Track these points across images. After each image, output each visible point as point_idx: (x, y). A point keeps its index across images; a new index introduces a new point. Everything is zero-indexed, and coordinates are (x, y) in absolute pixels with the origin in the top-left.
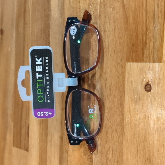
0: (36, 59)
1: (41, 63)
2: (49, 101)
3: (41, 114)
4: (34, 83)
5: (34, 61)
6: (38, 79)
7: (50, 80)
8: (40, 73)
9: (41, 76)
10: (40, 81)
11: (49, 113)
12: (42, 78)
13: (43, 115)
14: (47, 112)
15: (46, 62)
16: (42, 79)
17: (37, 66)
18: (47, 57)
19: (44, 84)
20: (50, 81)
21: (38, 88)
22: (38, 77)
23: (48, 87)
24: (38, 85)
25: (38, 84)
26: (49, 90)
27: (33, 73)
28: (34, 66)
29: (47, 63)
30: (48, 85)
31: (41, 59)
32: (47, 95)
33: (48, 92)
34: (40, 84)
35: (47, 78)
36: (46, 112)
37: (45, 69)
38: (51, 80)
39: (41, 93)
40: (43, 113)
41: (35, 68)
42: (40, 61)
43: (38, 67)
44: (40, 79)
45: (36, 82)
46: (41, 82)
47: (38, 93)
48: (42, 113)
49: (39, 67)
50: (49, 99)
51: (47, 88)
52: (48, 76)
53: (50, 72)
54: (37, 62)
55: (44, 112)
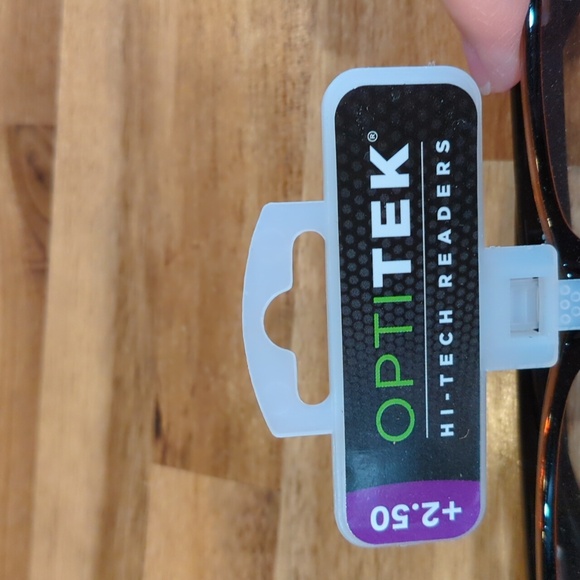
0: (375, 157)
1: (404, 181)
2: (447, 431)
3: (396, 517)
4: (357, 315)
5: (357, 166)
6: (382, 292)
7: (461, 292)
8: (394, 248)
9: (403, 267)
10: (395, 305)
11: (445, 511)
12: (410, 281)
13: (404, 525)
14: (434, 506)
15: (439, 172)
16: (406, 287)
17: (375, 206)
18: (446, 143)
19: (418, 325)
20: (460, 304)
21: (384, 350)
22: (385, 277)
23: (446, 338)
24: (379, 331)
25: (384, 323)
26: (451, 363)
27: (351, 254)
28: (359, 201)
29: (443, 180)
30: (445, 325)
31: (402, 155)
32: (437, 392)
33: (447, 371)
34: (394, 324)
35: (445, 281)
36: (424, 505)
37: (432, 225)
38: (466, 297)
39: (398, 382)
40: (405, 508)
41: (360, 216)
42: (402, 170)
43: (383, 209)
44: (398, 288)
45: (368, 308)
46: (399, 311)
47: (379, 384)
48: (401, 513)
49: (390, 207)
50: (447, 419)
51: (437, 350)
52: (447, 270)
53: (465, 243)
54: (378, 172)
55: (415, 507)
